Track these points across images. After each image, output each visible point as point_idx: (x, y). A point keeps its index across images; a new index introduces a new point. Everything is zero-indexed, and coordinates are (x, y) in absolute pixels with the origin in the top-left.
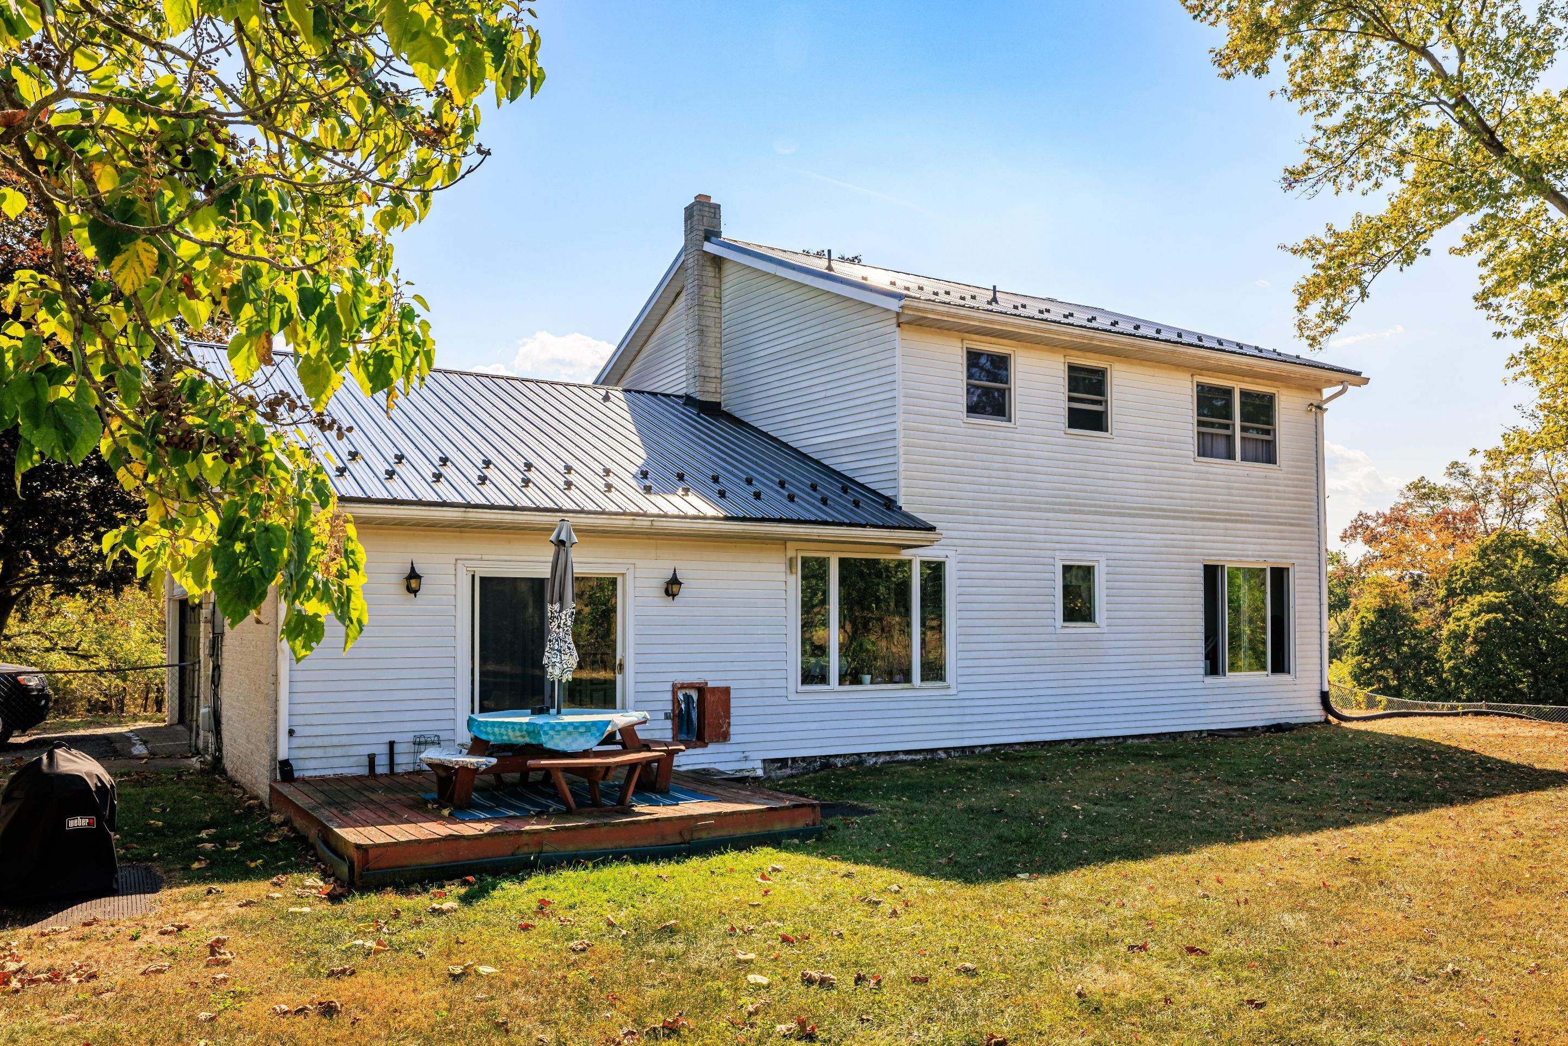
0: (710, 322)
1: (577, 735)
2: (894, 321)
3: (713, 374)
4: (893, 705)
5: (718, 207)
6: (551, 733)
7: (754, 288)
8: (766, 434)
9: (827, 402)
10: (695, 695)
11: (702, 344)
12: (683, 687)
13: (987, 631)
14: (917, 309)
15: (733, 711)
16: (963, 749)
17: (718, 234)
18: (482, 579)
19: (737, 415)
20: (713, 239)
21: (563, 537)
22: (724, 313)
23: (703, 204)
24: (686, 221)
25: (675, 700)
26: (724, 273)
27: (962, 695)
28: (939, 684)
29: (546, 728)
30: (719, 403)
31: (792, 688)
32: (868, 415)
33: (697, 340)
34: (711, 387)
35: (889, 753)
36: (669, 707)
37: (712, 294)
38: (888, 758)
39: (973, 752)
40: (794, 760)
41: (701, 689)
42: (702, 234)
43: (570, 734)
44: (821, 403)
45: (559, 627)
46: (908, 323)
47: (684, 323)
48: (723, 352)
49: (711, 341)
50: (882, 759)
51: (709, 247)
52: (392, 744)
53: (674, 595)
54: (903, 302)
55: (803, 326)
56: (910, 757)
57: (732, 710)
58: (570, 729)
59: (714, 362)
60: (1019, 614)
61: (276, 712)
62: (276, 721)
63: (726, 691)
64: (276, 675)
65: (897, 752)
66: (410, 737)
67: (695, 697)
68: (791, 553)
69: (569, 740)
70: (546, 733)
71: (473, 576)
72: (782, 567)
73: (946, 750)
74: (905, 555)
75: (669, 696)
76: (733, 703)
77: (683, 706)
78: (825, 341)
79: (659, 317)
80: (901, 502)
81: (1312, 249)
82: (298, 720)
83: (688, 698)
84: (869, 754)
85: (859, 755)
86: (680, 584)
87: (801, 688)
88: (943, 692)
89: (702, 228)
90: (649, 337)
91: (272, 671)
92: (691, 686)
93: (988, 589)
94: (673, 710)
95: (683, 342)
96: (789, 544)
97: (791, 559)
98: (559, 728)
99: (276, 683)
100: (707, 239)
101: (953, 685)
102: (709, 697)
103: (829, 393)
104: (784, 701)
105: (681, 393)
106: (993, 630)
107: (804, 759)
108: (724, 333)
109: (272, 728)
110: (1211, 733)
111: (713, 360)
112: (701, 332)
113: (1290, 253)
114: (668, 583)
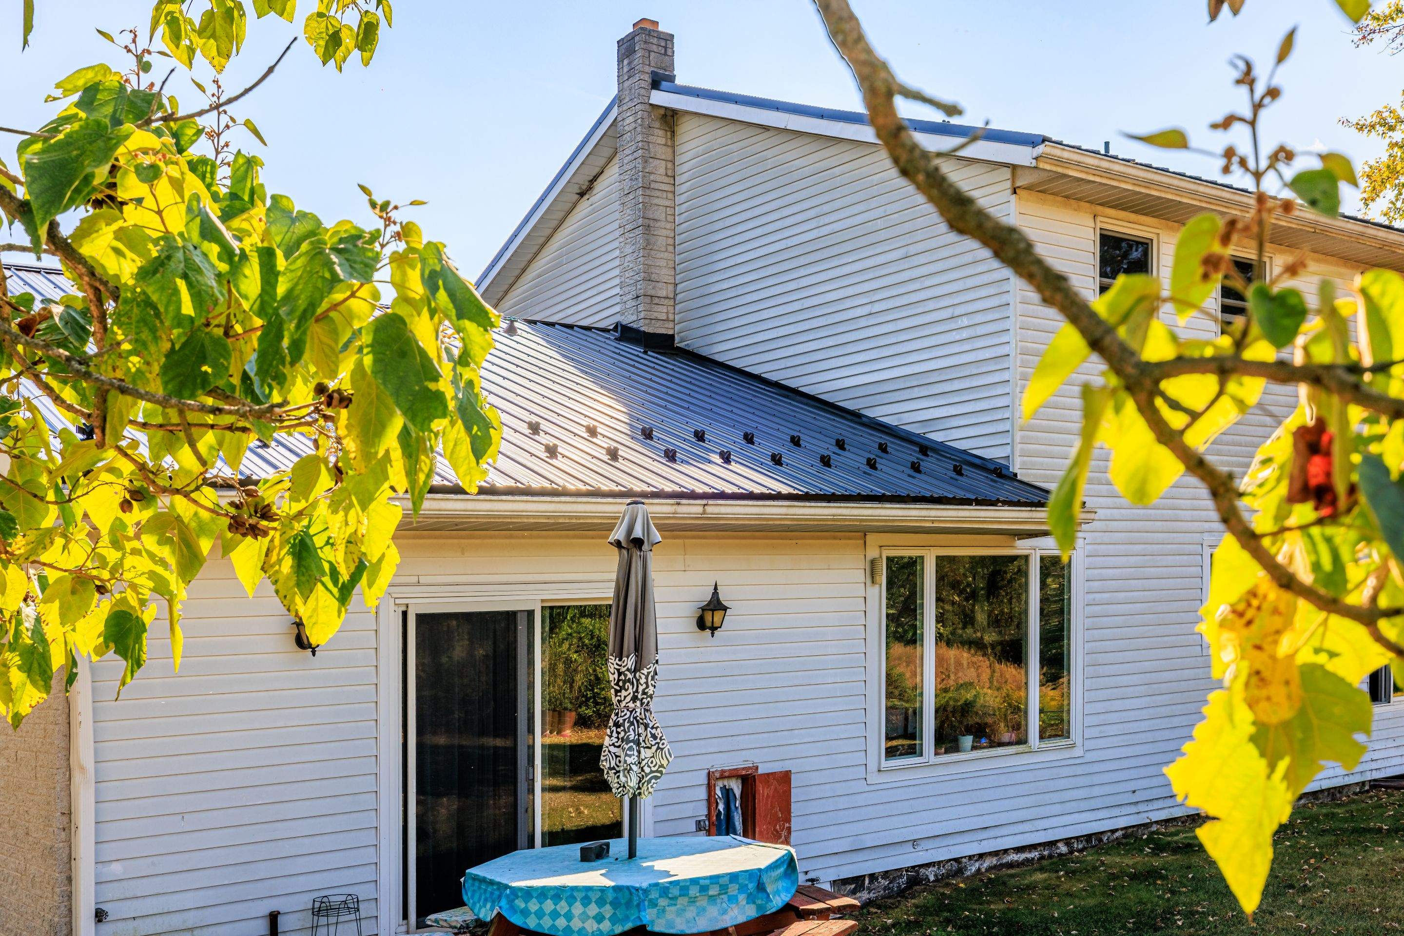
0: (660, 214)
1: (703, 902)
2: (1008, 184)
3: (663, 293)
4: (1003, 779)
5: (669, 39)
6: (663, 902)
7: (735, 156)
8: (758, 378)
9: (872, 321)
10: (736, 787)
11: (648, 247)
12: (723, 775)
13: (1119, 657)
14: (1059, 161)
15: (796, 809)
16: (1088, 837)
17: (671, 79)
18: (420, 618)
19: (704, 352)
20: (664, 84)
21: (638, 532)
22: (679, 200)
23: (649, 33)
24: (620, 61)
25: (711, 800)
26: (679, 139)
27: (1090, 757)
28: (1062, 742)
29: (654, 895)
30: (672, 337)
31: (873, 766)
32: (956, 336)
33: (641, 241)
34: (661, 312)
35: (995, 853)
36: (702, 811)
37: (662, 171)
38: (994, 861)
39: (1101, 840)
40: (873, 877)
41: (748, 779)
42: (648, 78)
43: (693, 901)
44: (863, 323)
45: (634, 699)
46: (1029, 188)
47: (617, 215)
48: (678, 259)
49: (661, 242)
50: (987, 863)
51: (659, 98)
52: (274, 918)
53: (713, 629)
54: (1041, 149)
55: (826, 208)
56: (1022, 857)
57: (794, 807)
58: (694, 891)
59: (665, 274)
60: (1160, 630)
61: (69, 879)
62: (69, 896)
63: (785, 777)
64: (68, 814)
65: (1006, 851)
66: (306, 901)
67: (738, 792)
68: (872, 553)
69: (691, 912)
70: (653, 904)
71: (405, 614)
72: (860, 575)
73: (1068, 841)
74: (1022, 547)
75: (702, 793)
76: (796, 795)
77: (721, 807)
78: (870, 227)
79: (561, 215)
80: (1016, 467)
81: (1384, 123)
82: (111, 892)
83: (727, 793)
84: (970, 857)
85: (957, 860)
86: (725, 609)
87: (886, 764)
88: (1066, 754)
89: (648, 69)
90: (543, 246)
91: (62, 806)
92: (733, 774)
93: (1122, 595)
94: (709, 816)
95: (616, 244)
96: (870, 537)
97: (873, 562)
98: (675, 892)
99: (68, 826)
100: (656, 84)
101: (1079, 742)
102: (762, 791)
103: (877, 307)
104: (861, 786)
105: (608, 323)
106: (1129, 656)
107: (886, 874)
108: (679, 230)
109: (63, 910)
110: (1375, 784)
111: (664, 271)
112: (647, 227)
113: (1353, 130)
114: (703, 609)
